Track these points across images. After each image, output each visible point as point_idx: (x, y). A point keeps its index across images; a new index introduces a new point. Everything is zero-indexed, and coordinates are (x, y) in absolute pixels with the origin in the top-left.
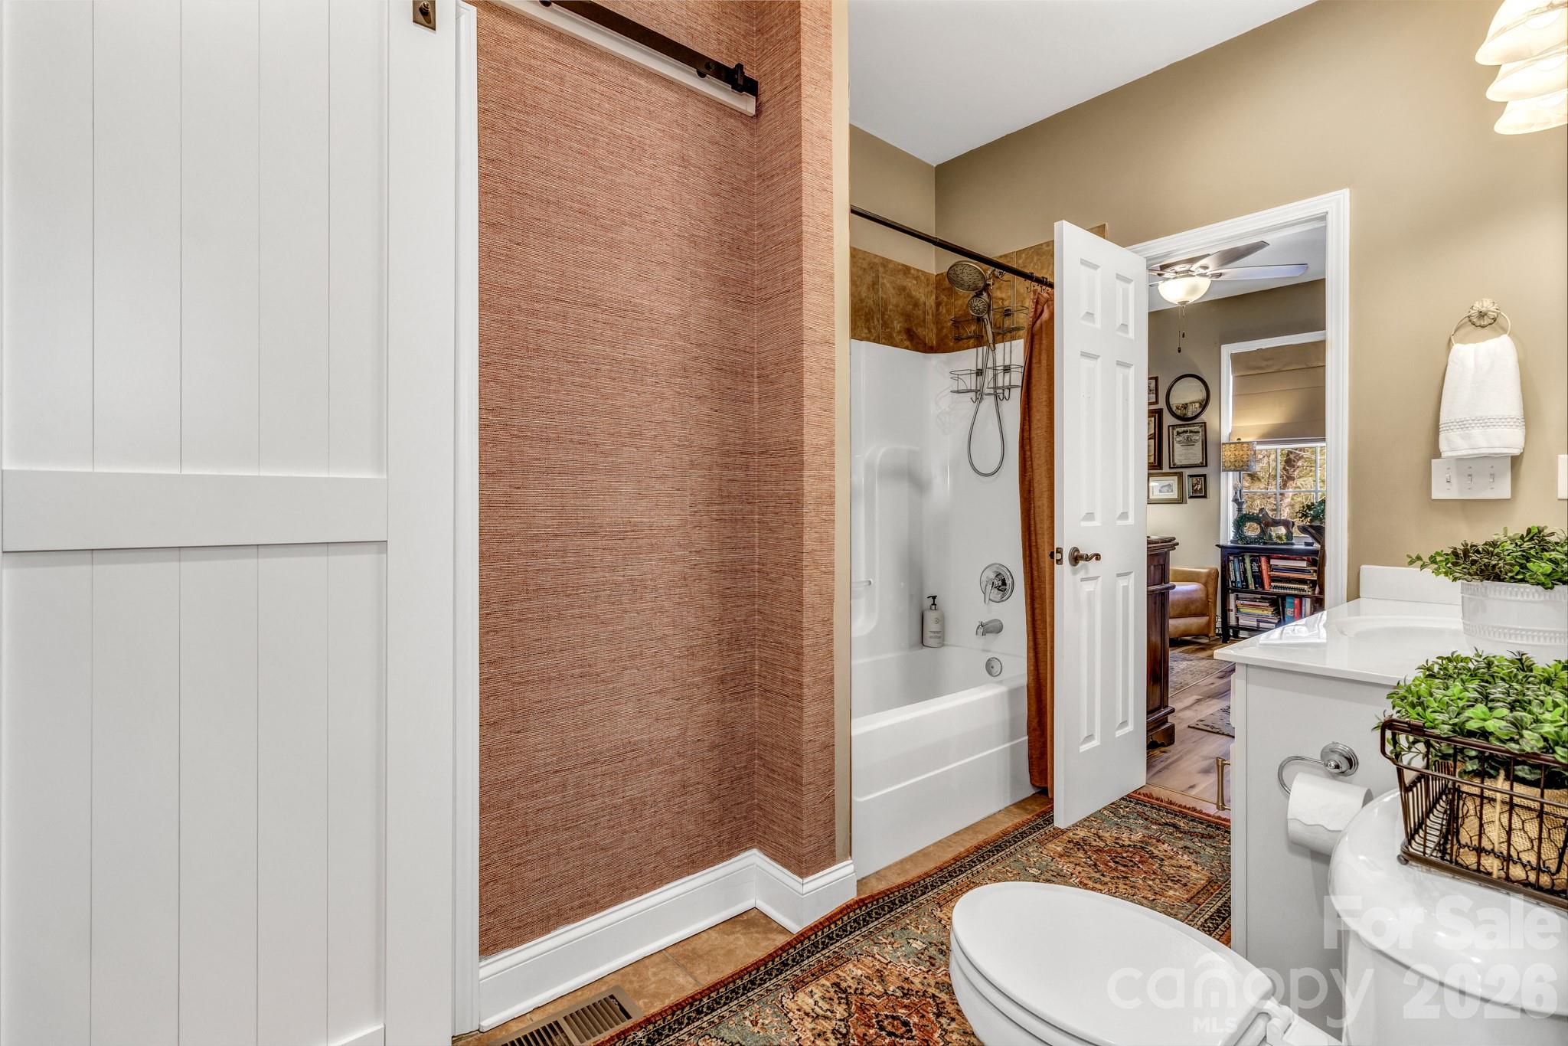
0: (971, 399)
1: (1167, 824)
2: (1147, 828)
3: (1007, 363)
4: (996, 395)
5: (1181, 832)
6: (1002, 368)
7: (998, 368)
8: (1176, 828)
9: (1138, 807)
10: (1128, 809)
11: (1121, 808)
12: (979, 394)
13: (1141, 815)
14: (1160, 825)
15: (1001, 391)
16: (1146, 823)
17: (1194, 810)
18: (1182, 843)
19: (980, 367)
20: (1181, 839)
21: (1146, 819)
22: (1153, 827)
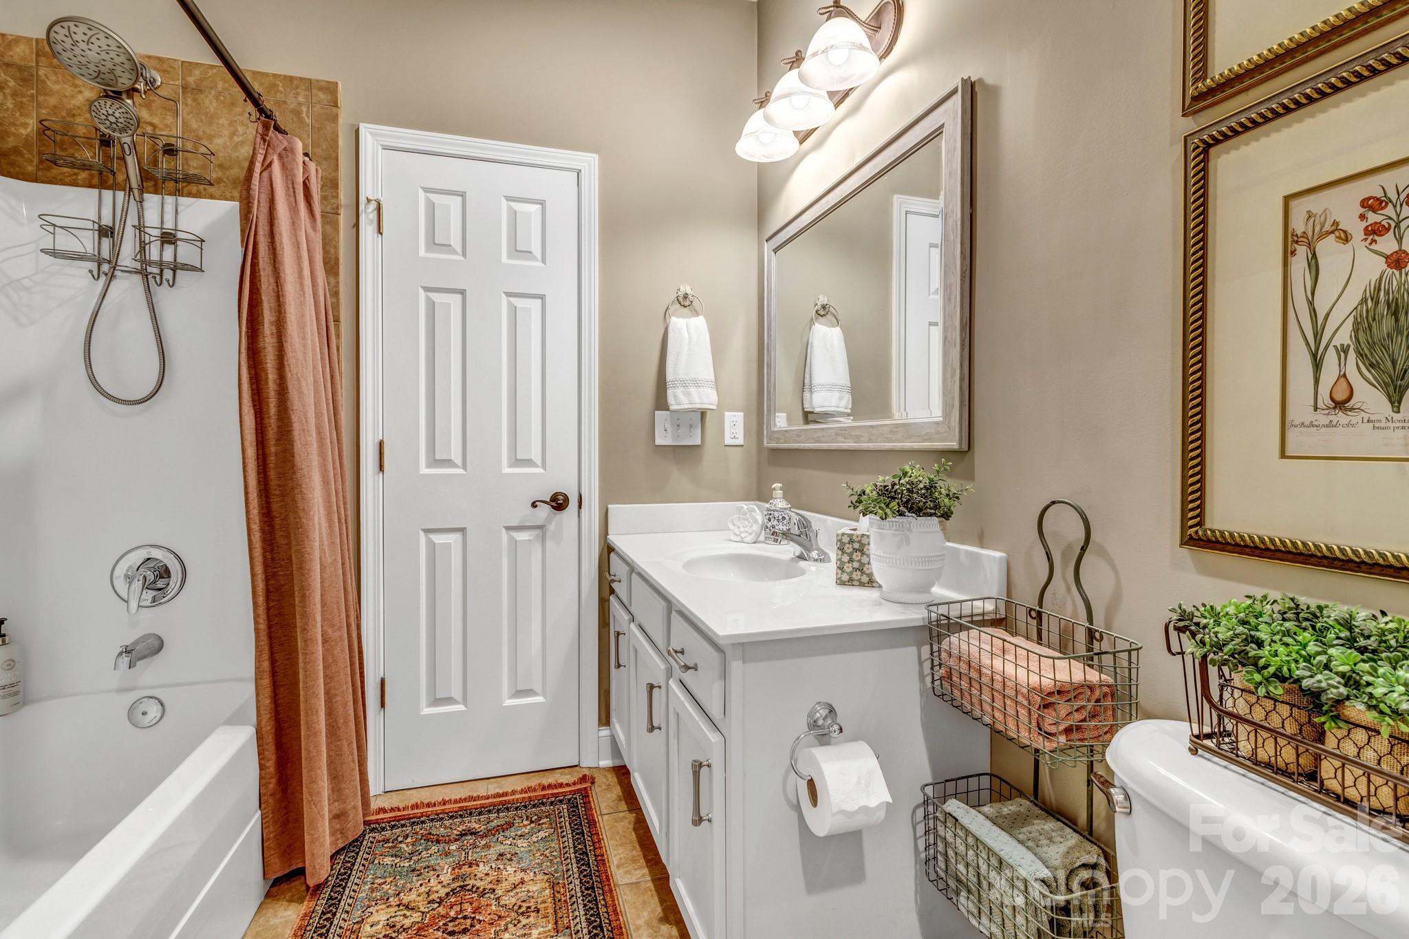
0: (91, 271)
1: (462, 835)
2: (447, 854)
3: (169, 225)
4: (145, 275)
5: (482, 837)
6: (157, 232)
7: (147, 230)
8: (474, 834)
9: (417, 828)
10: (409, 840)
11: (401, 842)
12: (106, 268)
13: (430, 839)
14: (456, 840)
15: (156, 270)
16: (441, 846)
17: (471, 798)
18: (493, 852)
19: (107, 220)
20: (487, 846)
21: (438, 841)
22: (452, 848)
